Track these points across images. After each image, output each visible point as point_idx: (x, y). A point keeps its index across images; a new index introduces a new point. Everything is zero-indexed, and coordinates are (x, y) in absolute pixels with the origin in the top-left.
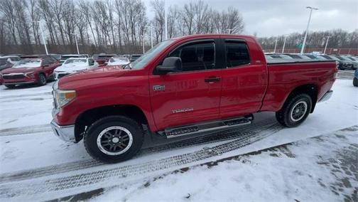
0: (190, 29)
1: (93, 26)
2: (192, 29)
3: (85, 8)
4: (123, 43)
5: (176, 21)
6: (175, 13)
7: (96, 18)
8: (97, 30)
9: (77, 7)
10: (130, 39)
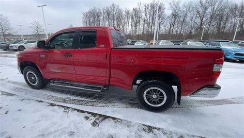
0: (202, 20)
1: (130, 23)
2: (204, 19)
3: (128, 13)
4: (145, 32)
5: (189, 14)
6: (189, 7)
7: (132, 18)
8: (132, 25)
9: (124, 13)
10: (150, 30)
